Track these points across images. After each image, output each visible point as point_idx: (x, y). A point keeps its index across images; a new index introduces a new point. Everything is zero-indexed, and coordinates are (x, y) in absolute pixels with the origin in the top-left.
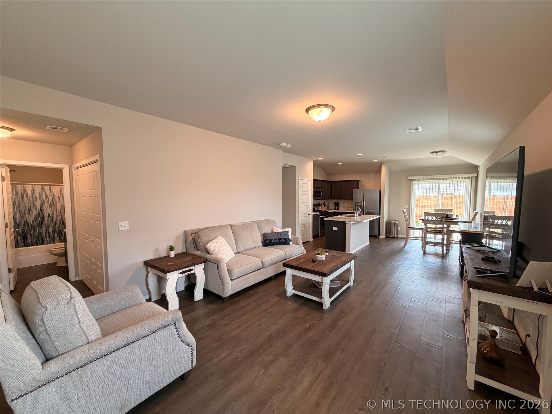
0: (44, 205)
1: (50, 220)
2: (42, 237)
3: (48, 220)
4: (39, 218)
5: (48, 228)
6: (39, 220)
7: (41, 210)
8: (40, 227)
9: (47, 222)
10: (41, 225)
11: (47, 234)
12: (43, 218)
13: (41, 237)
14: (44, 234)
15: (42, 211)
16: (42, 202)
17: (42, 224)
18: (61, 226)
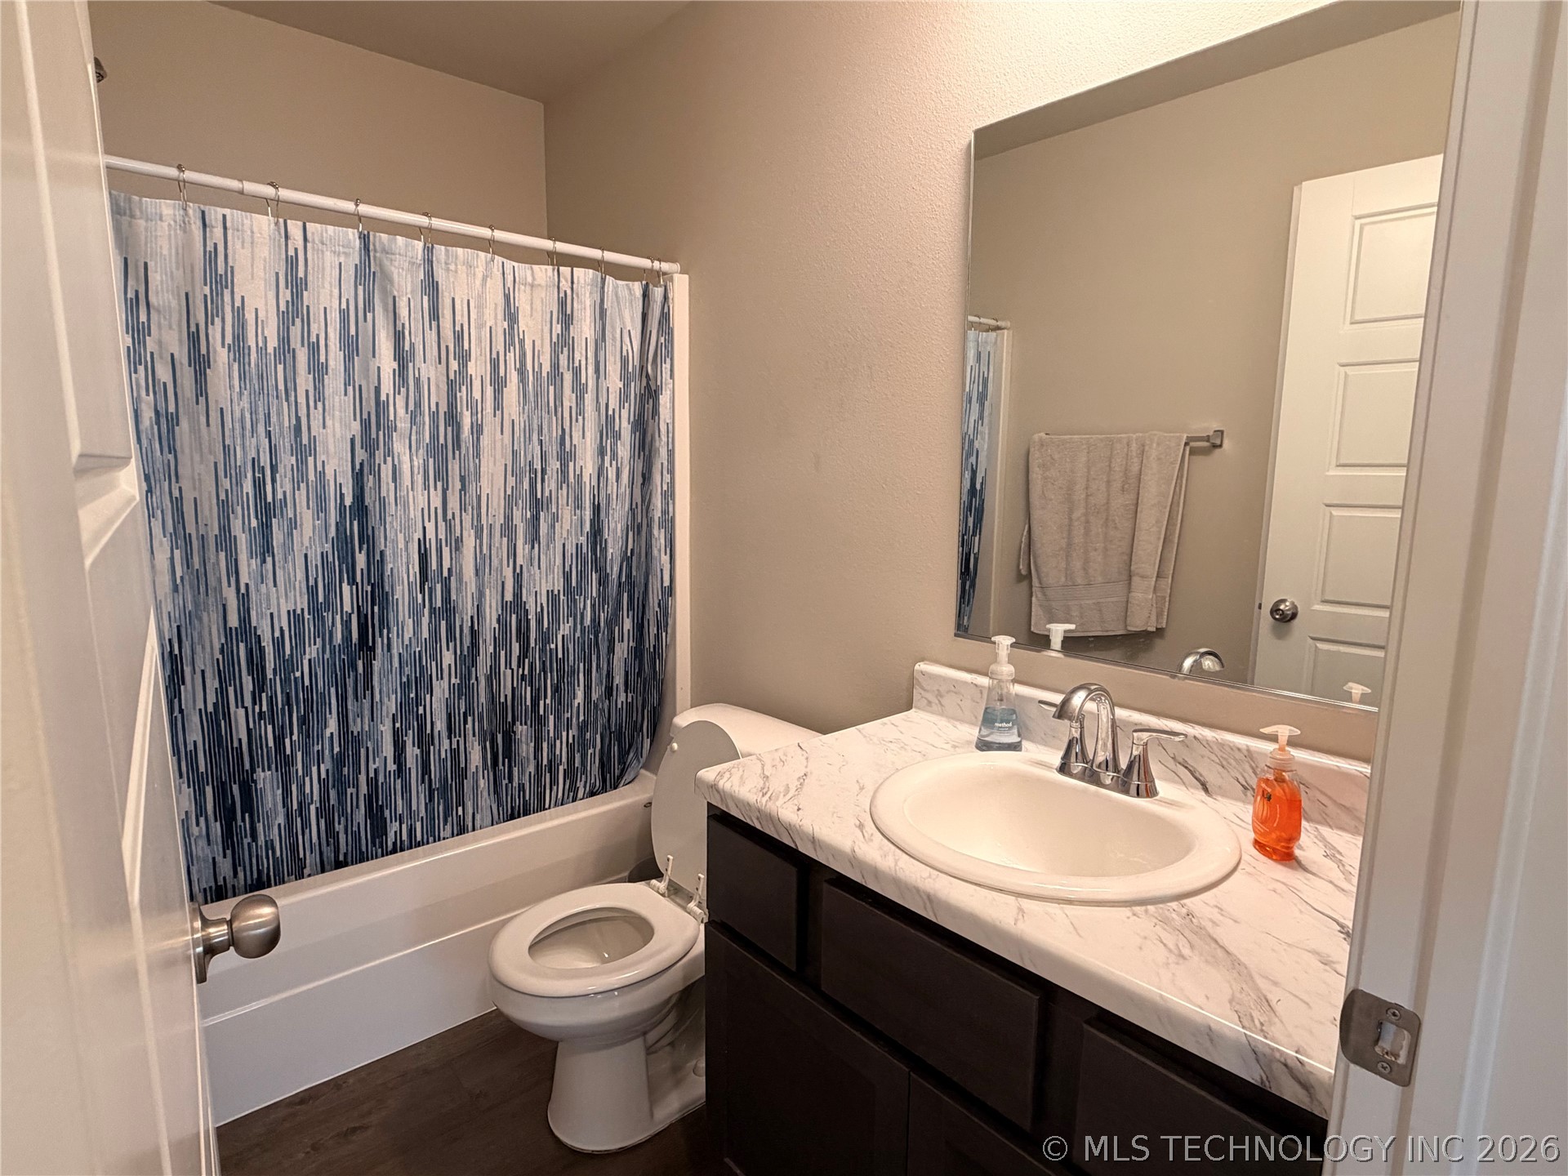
0: (389, 452)
1: (433, 610)
2: (373, 783)
3: (416, 615)
4: (346, 588)
5: (417, 685)
6: (347, 608)
7: (360, 509)
8: (350, 682)
9: (408, 633)
10: (360, 663)
11: (412, 752)
12: (378, 593)
13: (363, 778)
14: (388, 750)
15: (374, 520)
16: (366, 425)
17: (366, 647)
18: (508, 664)
